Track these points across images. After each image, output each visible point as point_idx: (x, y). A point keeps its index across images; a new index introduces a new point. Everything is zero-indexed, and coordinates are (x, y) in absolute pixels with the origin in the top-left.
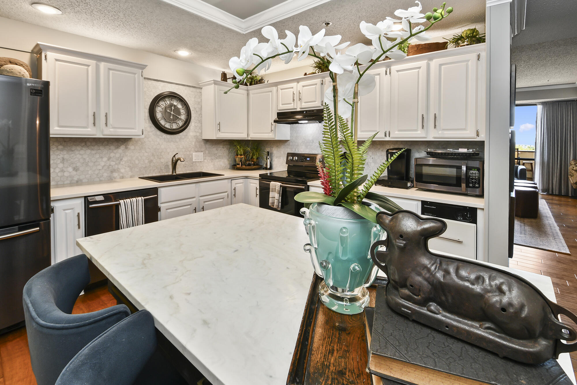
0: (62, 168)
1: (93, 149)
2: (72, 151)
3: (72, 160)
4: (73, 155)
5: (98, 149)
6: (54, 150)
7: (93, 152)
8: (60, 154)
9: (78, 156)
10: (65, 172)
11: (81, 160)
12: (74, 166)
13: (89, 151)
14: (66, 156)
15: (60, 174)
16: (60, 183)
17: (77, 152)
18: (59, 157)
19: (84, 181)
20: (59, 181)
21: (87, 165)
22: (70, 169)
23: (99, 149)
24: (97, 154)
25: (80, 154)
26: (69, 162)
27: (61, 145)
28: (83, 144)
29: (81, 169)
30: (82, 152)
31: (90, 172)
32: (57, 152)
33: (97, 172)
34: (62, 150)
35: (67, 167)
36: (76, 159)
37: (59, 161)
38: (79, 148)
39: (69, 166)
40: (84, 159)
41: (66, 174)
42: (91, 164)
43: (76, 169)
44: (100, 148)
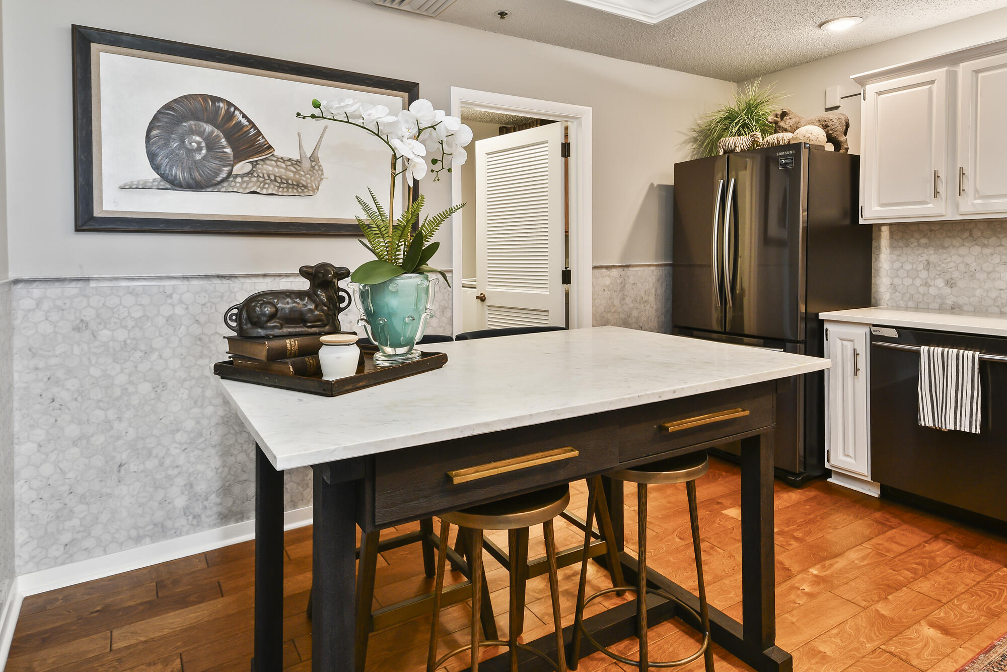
0: (926, 279)
1: (985, 246)
2: (944, 248)
3: (943, 265)
4: (945, 256)
5: (998, 244)
6: (913, 246)
7: (987, 251)
8: (924, 253)
9: (955, 258)
10: (930, 286)
11: (962, 267)
12: (948, 276)
13: (977, 249)
14: (934, 258)
15: (921, 290)
16: (921, 305)
17: (953, 251)
18: (920, 259)
19: (965, 308)
20: (920, 302)
21: (972, 277)
22: (940, 283)
23: (1001, 245)
24: (995, 255)
25: (960, 255)
26: (938, 268)
27: (925, 236)
28: (966, 234)
29: (961, 284)
30: (963, 251)
31: (978, 292)
32: (918, 250)
33: (994, 294)
34: (926, 246)
35: (935, 278)
36: (952, 265)
37: (921, 267)
38: (956, 242)
39: (937, 276)
40: (967, 264)
41: (933, 291)
42: (981, 276)
43: (950, 283)
44: (1003, 243)
